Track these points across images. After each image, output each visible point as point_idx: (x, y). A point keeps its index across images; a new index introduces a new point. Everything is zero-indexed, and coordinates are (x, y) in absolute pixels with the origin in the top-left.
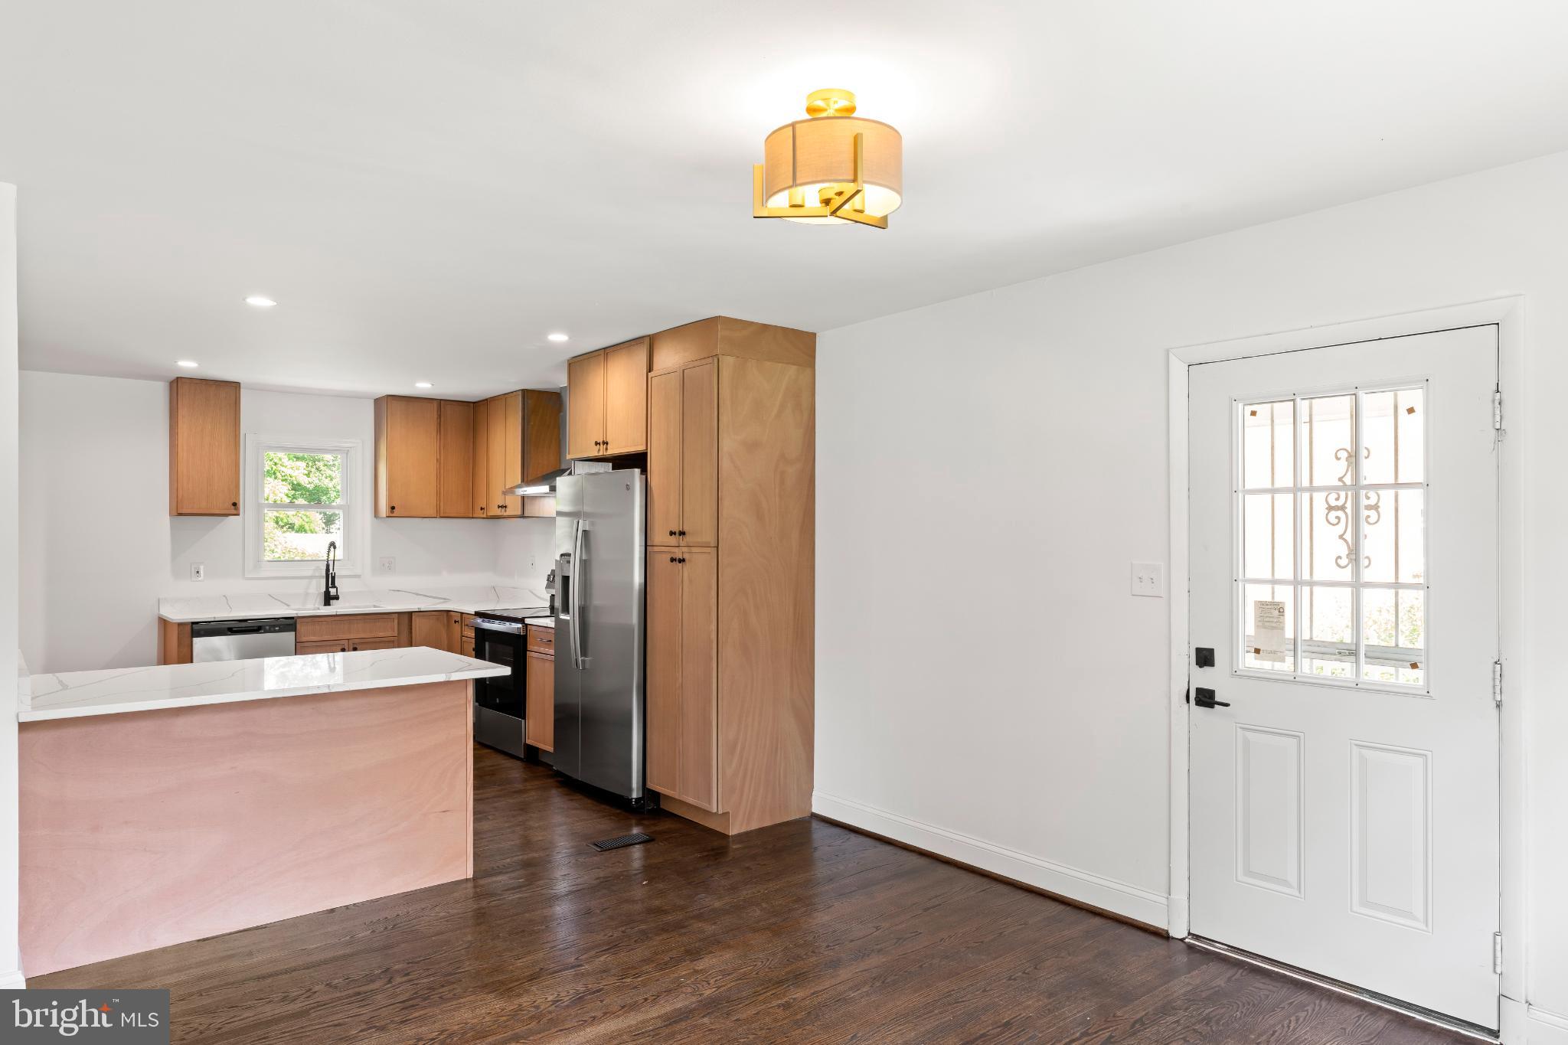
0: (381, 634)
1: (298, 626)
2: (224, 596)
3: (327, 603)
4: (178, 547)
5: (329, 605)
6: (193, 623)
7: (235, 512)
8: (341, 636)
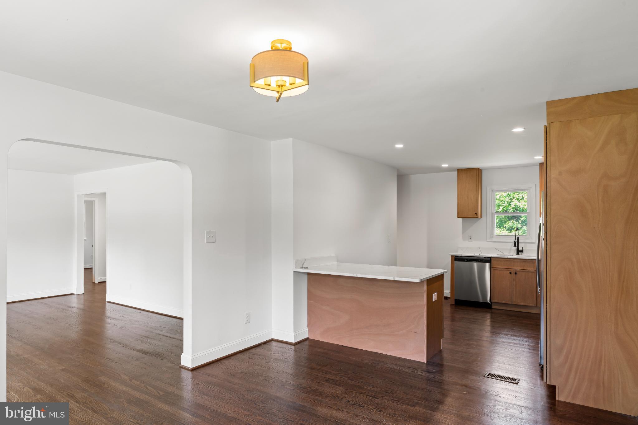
0: (529, 269)
1: (492, 261)
2: (479, 248)
3: (518, 253)
4: (464, 230)
5: (519, 254)
6: (456, 256)
7: (476, 216)
8: (510, 267)
